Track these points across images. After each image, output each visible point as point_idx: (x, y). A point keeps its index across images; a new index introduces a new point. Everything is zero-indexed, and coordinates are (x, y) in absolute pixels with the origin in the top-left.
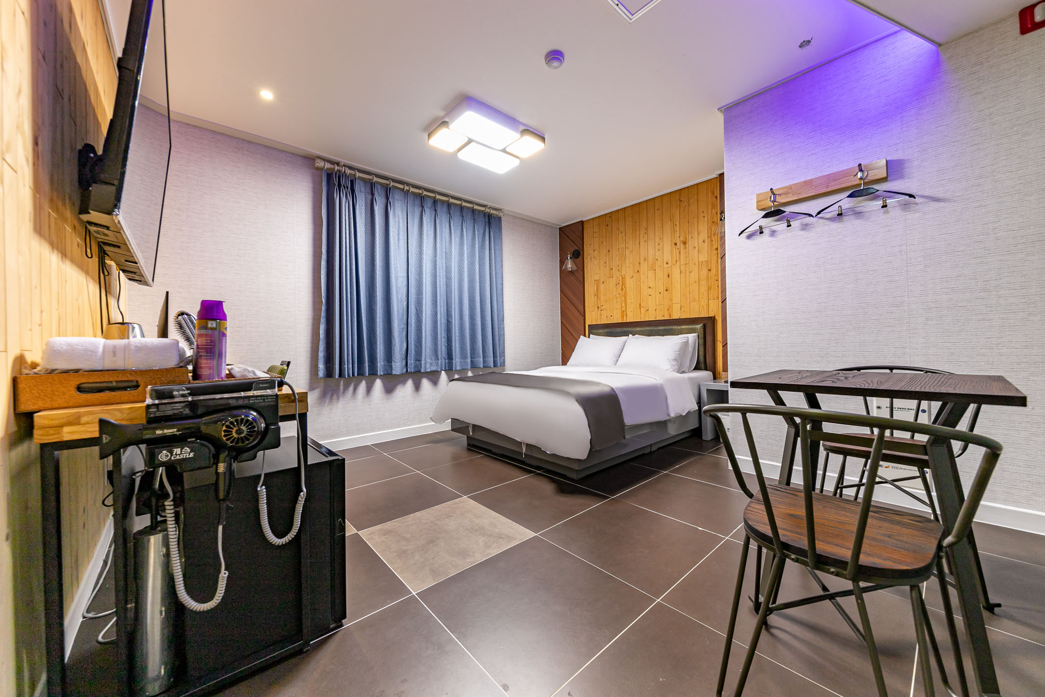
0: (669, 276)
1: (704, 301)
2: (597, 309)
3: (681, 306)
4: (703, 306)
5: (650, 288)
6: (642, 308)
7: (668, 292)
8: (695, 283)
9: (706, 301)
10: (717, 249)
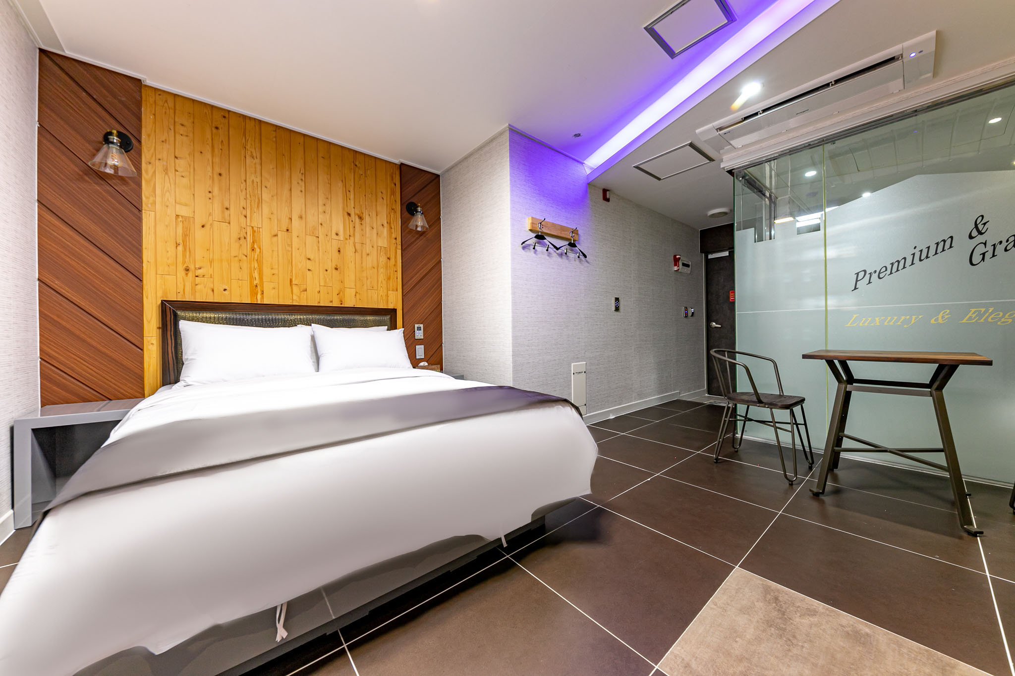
0: (339, 251)
1: (383, 291)
2: (183, 273)
3: (356, 292)
4: (381, 296)
5: (309, 259)
6: (294, 288)
7: (338, 272)
8: (373, 269)
9: (385, 291)
10: (396, 239)
